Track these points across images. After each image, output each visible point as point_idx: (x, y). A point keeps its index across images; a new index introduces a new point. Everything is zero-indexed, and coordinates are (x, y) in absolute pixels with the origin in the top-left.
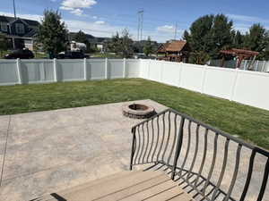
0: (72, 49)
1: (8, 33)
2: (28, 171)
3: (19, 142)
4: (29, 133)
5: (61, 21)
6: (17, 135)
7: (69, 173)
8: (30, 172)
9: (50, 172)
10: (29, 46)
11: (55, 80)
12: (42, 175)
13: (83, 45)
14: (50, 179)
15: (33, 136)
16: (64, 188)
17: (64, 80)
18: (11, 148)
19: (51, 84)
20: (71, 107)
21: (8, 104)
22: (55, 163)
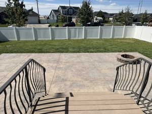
0: (95, 21)
1: (65, 14)
2: (63, 79)
3: (62, 66)
4: (66, 63)
5: (90, 6)
6: (61, 62)
7: (80, 85)
8: (64, 80)
9: (72, 83)
10: (74, 20)
11: (83, 38)
12: (68, 83)
13: (101, 18)
14: (71, 86)
15: (68, 64)
16: (76, 92)
17: (88, 38)
18: (58, 68)
19: (81, 40)
20: (88, 52)
21: (60, 48)
22: (75, 79)
